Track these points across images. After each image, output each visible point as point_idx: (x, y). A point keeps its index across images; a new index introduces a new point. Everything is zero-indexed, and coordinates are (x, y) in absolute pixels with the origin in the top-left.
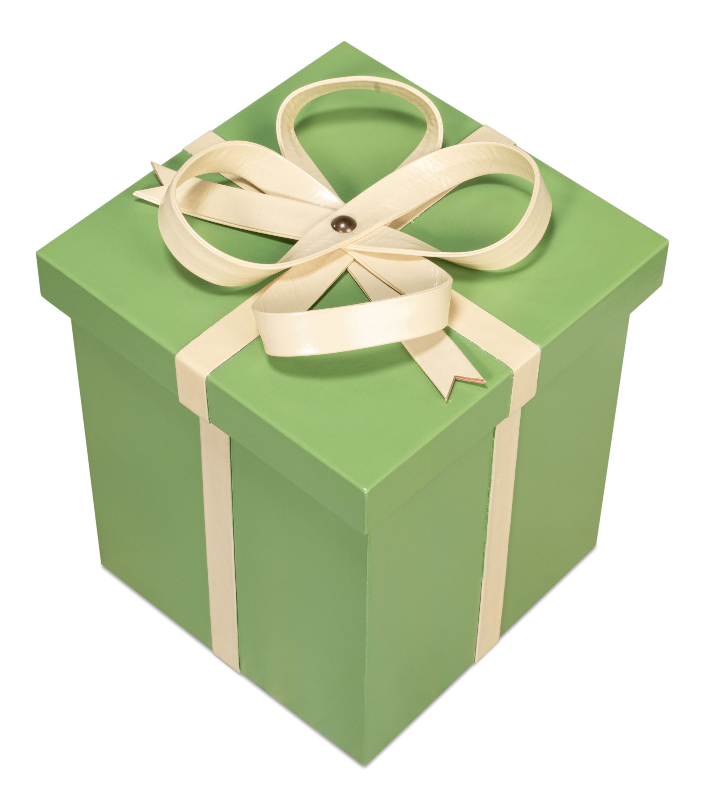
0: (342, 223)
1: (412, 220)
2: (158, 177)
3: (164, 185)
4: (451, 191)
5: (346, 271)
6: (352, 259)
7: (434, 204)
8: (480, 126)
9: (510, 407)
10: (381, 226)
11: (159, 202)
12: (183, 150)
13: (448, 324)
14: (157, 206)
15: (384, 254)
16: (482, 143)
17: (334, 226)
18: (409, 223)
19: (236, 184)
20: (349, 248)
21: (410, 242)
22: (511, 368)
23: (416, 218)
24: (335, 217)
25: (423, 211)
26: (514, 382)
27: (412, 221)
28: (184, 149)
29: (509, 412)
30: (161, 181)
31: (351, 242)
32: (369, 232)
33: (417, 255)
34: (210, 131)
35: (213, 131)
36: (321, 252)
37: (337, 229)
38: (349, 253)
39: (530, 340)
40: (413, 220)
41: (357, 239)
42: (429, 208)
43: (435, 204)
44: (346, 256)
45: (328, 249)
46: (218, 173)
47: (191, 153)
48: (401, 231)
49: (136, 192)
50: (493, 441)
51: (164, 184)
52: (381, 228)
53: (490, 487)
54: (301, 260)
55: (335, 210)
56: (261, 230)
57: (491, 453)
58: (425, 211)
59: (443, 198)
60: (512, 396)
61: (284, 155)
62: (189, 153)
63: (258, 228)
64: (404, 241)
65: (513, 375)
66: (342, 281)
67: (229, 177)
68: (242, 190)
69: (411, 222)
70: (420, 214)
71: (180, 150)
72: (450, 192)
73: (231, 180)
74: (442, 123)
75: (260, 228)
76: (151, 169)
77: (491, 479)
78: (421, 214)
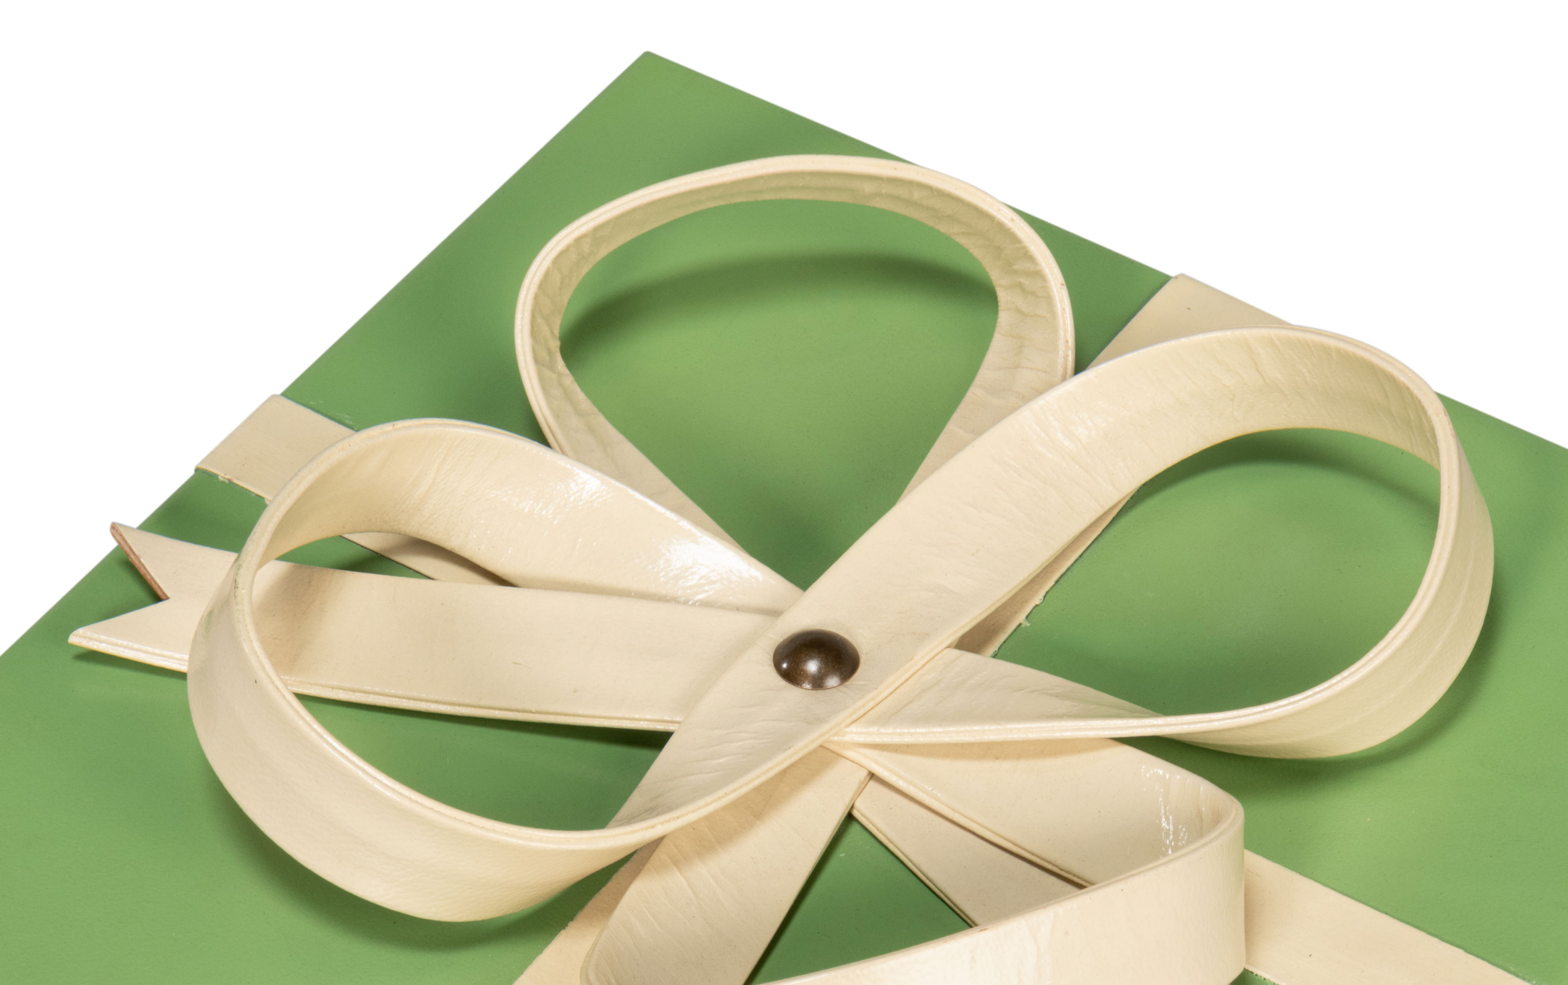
0: (811, 658)
1: (1021, 618)
2: (142, 571)
3: (168, 598)
4: (1124, 506)
5: (850, 818)
6: (863, 774)
7: (1080, 556)
8: (1164, 279)
10: (940, 649)
11: (185, 661)
12: (197, 470)
13: (1247, 963)
14: (182, 676)
15: (971, 745)
16: (1219, 334)
17: (785, 666)
18: (1015, 630)
19: (404, 566)
20: (847, 738)
21: (1051, 695)
23: (1034, 608)
24: (781, 640)
25: (1051, 583)
27: (1022, 621)
28: (204, 467)
30: (154, 586)
31: (854, 717)
32: (907, 676)
33: (1092, 734)
34: (274, 396)
35: (285, 394)
36: (770, 764)
37: (792, 676)
38: (850, 754)
39: (1518, 976)
40: (1027, 617)
41: (872, 704)
42: (1067, 571)
43: (1084, 556)
44: (843, 766)
45: (791, 751)
46: (340, 536)
47: (228, 477)
48: (995, 656)
49: (81, 631)
51: (169, 595)
52: (940, 655)
54: (708, 799)
55: (774, 613)
56: (531, 712)
58: (1057, 582)
59: (1103, 531)
61: (560, 446)
62: (221, 478)
63: (520, 707)
64: (1032, 692)
66: (841, 853)
67: (371, 541)
68: (431, 581)
69: (1020, 624)
70: (1043, 593)
71: (188, 473)
72: (1121, 511)
73: (383, 553)
74: (1064, 283)
75: (527, 706)
76: (112, 544)
78: (1047, 593)
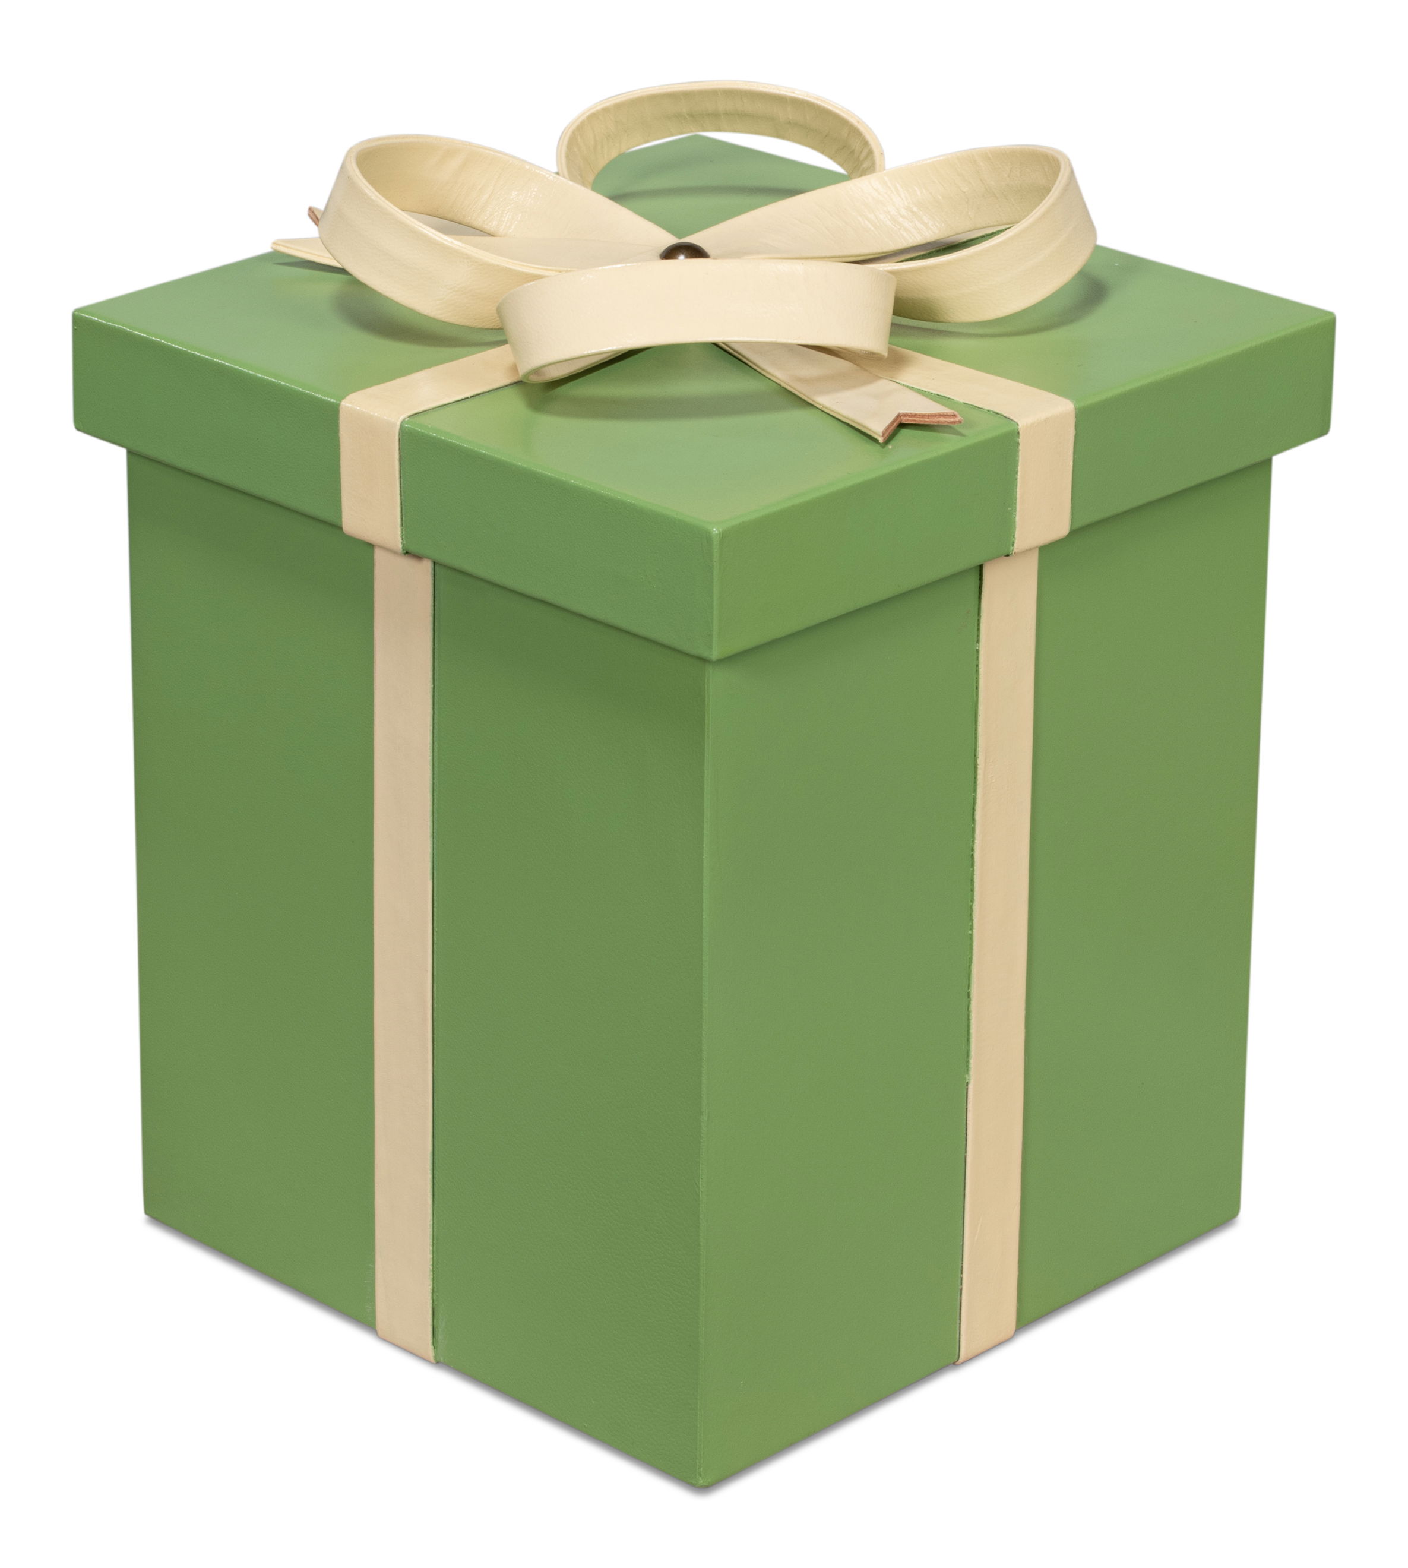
0: (679, 251)
9: (1015, 522)
17: (666, 254)
22: (1014, 419)
26: (1020, 453)
29: (1014, 536)
37: (669, 257)
50: (978, 651)
53: (975, 791)
57: (975, 687)
60: (1018, 493)
65: (1018, 433)
77: (977, 768)
